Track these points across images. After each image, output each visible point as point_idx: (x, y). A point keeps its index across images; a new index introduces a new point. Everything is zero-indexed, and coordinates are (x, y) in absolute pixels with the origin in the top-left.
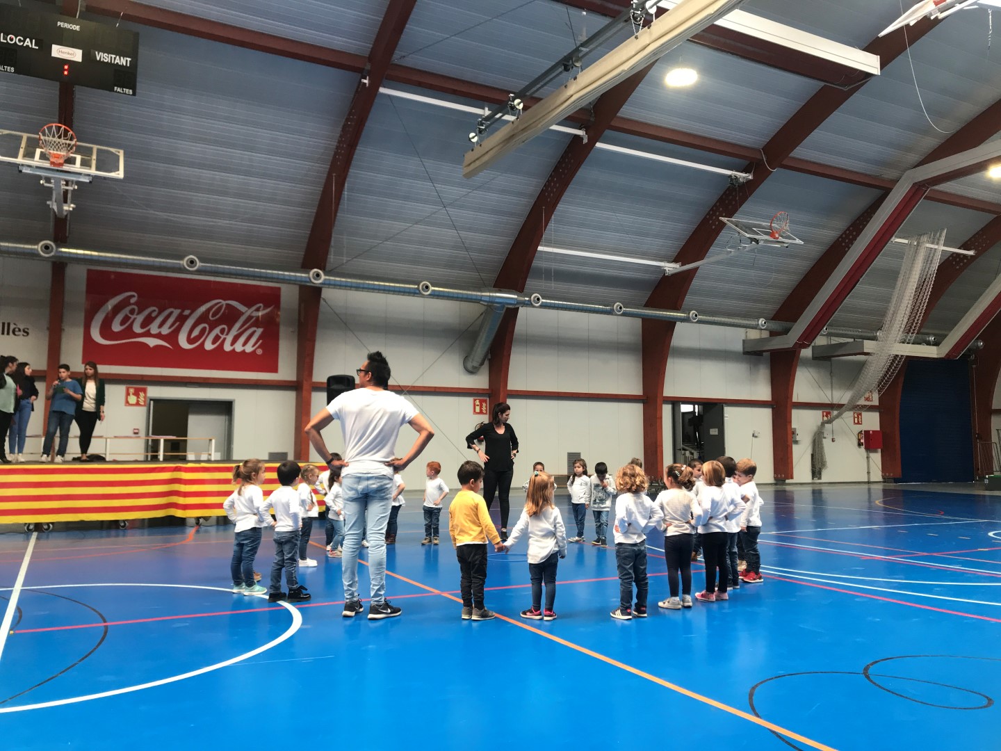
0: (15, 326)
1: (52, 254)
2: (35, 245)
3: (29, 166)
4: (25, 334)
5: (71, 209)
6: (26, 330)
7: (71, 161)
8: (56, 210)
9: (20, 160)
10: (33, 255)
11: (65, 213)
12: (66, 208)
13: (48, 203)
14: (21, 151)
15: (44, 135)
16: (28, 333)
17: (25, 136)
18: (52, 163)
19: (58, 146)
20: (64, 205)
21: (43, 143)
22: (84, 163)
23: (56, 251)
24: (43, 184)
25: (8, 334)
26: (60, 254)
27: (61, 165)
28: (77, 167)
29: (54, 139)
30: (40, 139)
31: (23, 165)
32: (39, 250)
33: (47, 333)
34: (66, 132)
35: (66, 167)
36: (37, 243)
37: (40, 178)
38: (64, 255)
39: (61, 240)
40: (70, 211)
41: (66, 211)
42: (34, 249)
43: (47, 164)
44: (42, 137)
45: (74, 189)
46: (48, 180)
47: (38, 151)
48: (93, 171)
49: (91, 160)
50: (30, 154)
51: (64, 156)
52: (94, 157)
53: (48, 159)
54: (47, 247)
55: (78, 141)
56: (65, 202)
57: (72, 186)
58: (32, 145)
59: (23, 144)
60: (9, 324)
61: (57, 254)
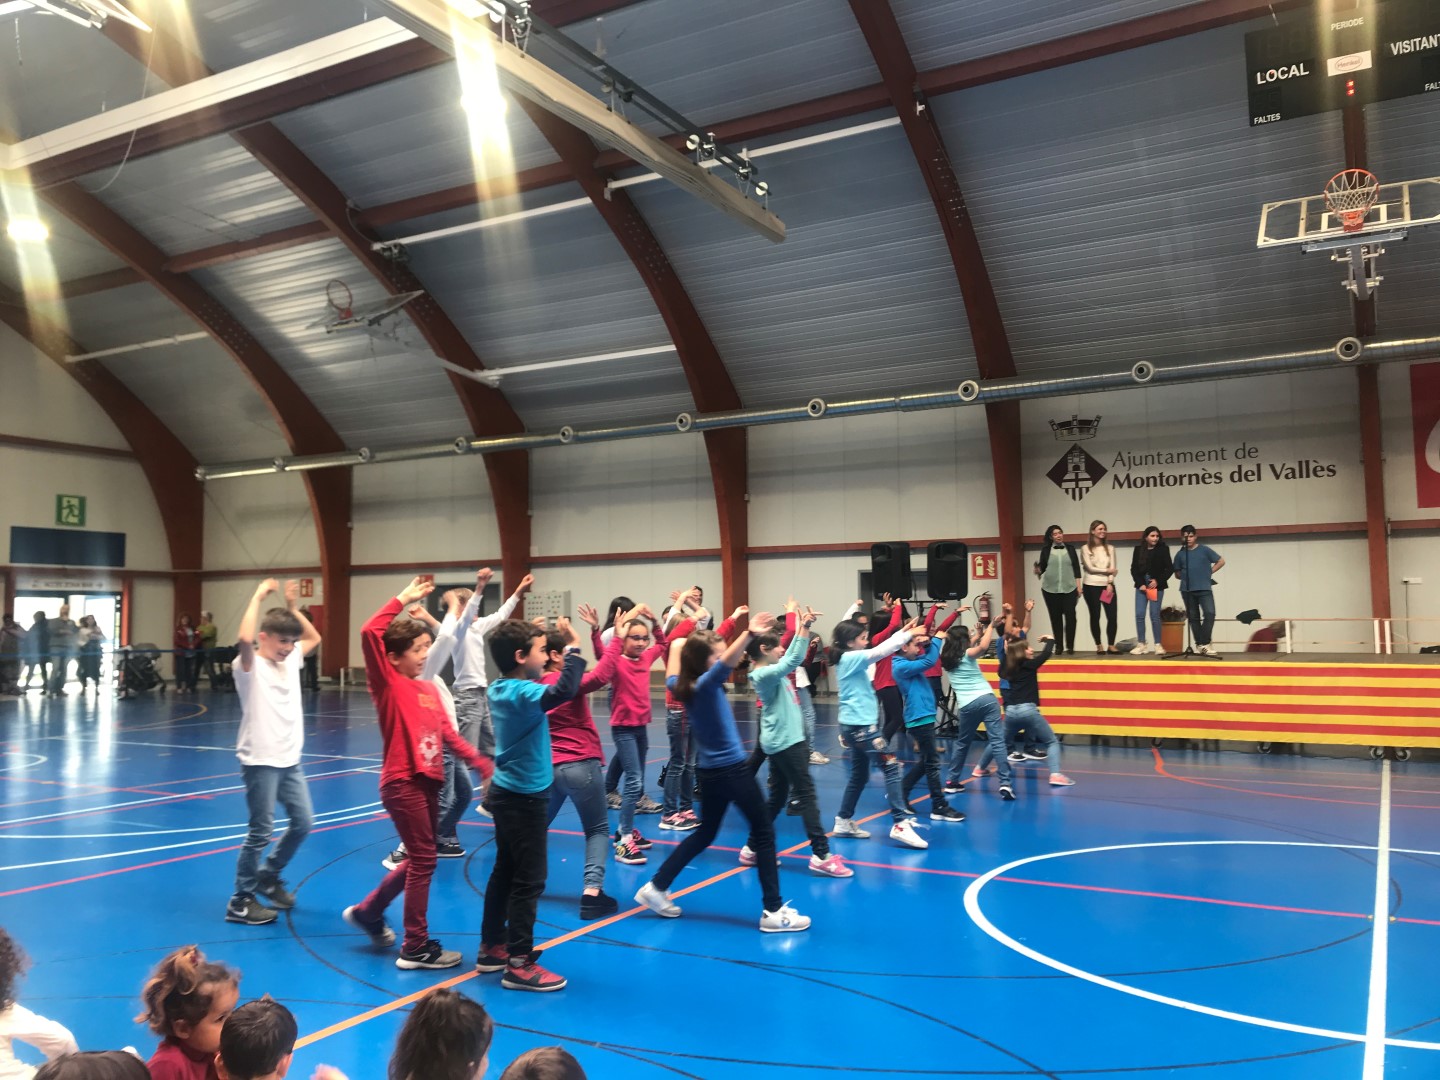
0: (1316, 464)
1: (1358, 355)
2: (1330, 348)
3: (1316, 242)
4: (1331, 474)
5: (1377, 284)
6: (1331, 467)
7: (1373, 216)
8: (1356, 291)
9: (1302, 236)
10: (1331, 363)
11: (1370, 292)
12: (1370, 284)
13: (1344, 283)
14: (1302, 224)
15: (1331, 191)
16: (1334, 472)
17: (1304, 201)
18: (1347, 228)
19: (1351, 201)
20: (1368, 279)
21: (1331, 204)
22: (1393, 214)
23: (1363, 349)
24: (1335, 260)
25: (1308, 476)
26: (1368, 353)
27: (1360, 226)
28: (1383, 222)
29: (1346, 193)
30: (1326, 199)
31: (1306, 243)
32: (1338, 352)
33: (1362, 468)
34: (1362, 176)
35: (1367, 228)
36: (1333, 345)
37: (1331, 252)
38: (1374, 352)
39: (1366, 333)
40: (1375, 287)
41: (1370, 288)
42: (1331, 353)
43: (1339, 232)
44: (1329, 195)
45: (1381, 255)
46: (1342, 253)
47: (1325, 217)
48: (1408, 221)
49: (1402, 204)
50: (1313, 225)
51: (1362, 212)
52: (1406, 199)
53: (1340, 224)
54: (1348, 347)
55: (1380, 184)
56: (1368, 275)
57: (1376, 252)
58: (1316, 209)
59: (1303, 215)
60: (1307, 462)
61: (1365, 354)
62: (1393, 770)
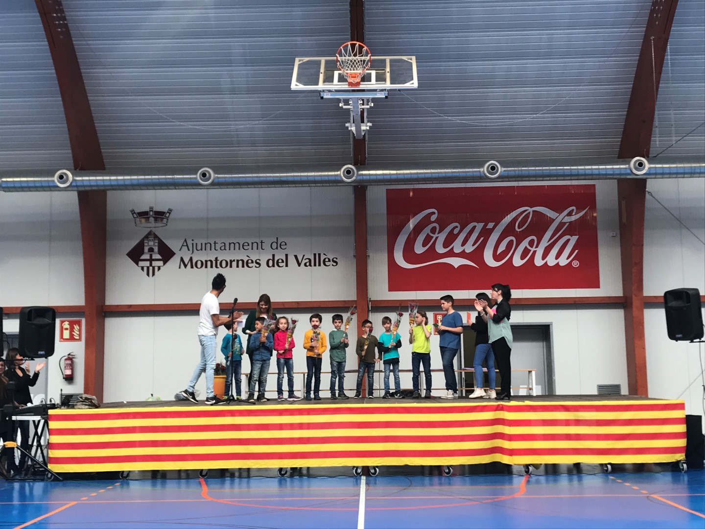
0: (325, 257)
1: (354, 178)
2: (337, 171)
3: (330, 91)
4: (334, 264)
5: (368, 128)
6: (335, 259)
7: (366, 78)
8: (355, 132)
9: (321, 86)
10: (337, 182)
11: (363, 134)
12: (363, 128)
13: (347, 125)
14: (321, 77)
15: (341, 55)
16: (337, 263)
17: (323, 60)
18: (350, 84)
19: (353, 64)
20: (362, 124)
21: (340, 65)
22: (380, 78)
23: (358, 175)
24: (342, 107)
25: (320, 265)
26: (361, 178)
27: (358, 84)
28: (373, 84)
29: (350, 58)
30: (337, 61)
31: (324, 91)
32: (342, 175)
33: (355, 260)
34: (361, 47)
35: (363, 86)
36: (339, 170)
37: (339, 100)
38: (365, 177)
39: (361, 162)
40: (367, 130)
41: (364, 130)
42: (337, 175)
43: (344, 86)
44: (339, 58)
45: (371, 107)
46: (346, 102)
47: (336, 73)
48: (388, 85)
49: (385, 73)
50: (329, 79)
51: (360, 74)
52: (388, 69)
53: (346, 81)
54: (348, 172)
55: (372, 56)
56: (363, 122)
57: (368, 105)
58: (331, 67)
59: (322, 70)
60: (319, 255)
61: (359, 178)
62: (367, 484)
